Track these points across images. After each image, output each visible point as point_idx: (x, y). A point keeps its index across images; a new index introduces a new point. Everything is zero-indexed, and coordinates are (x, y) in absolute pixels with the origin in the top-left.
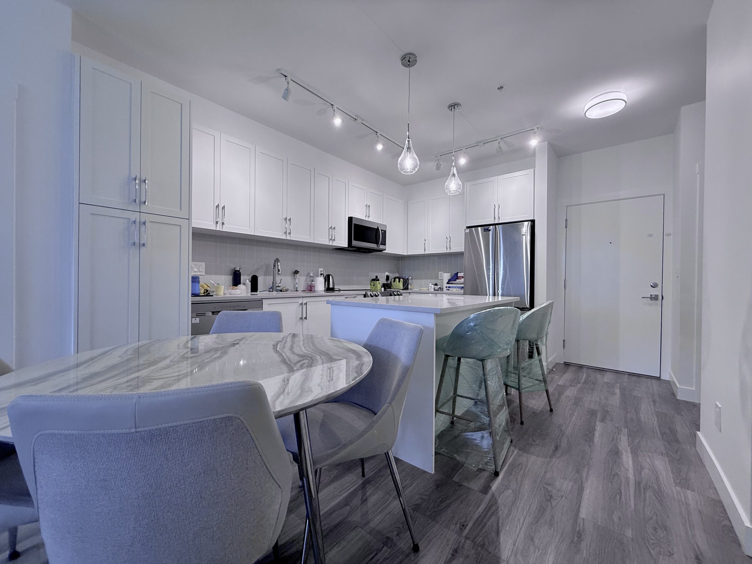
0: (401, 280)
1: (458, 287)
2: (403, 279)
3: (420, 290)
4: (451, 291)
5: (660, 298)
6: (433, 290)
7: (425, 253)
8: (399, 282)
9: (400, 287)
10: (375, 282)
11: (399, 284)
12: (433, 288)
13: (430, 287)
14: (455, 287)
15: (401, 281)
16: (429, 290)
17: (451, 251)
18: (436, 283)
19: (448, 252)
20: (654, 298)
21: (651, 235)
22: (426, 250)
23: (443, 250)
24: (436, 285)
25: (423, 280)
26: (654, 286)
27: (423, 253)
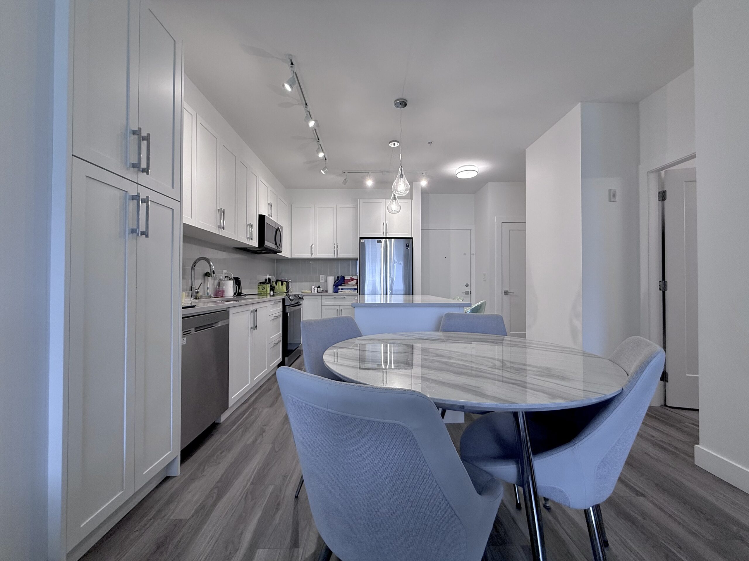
0: (284, 282)
1: (350, 289)
2: (286, 282)
3: (302, 292)
4: (344, 293)
5: (470, 293)
6: (316, 292)
7: (312, 257)
8: (282, 284)
9: (283, 290)
10: (264, 285)
11: (282, 287)
12: (317, 290)
13: (313, 290)
14: (348, 289)
15: (284, 284)
16: (311, 292)
17: (338, 257)
18: (319, 285)
19: (335, 257)
20: (467, 293)
21: (465, 254)
22: (313, 254)
23: (331, 256)
24: (319, 287)
25: (303, 283)
26: (467, 286)
27: (310, 257)
